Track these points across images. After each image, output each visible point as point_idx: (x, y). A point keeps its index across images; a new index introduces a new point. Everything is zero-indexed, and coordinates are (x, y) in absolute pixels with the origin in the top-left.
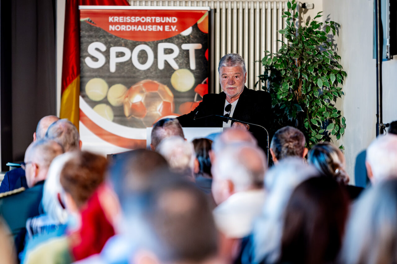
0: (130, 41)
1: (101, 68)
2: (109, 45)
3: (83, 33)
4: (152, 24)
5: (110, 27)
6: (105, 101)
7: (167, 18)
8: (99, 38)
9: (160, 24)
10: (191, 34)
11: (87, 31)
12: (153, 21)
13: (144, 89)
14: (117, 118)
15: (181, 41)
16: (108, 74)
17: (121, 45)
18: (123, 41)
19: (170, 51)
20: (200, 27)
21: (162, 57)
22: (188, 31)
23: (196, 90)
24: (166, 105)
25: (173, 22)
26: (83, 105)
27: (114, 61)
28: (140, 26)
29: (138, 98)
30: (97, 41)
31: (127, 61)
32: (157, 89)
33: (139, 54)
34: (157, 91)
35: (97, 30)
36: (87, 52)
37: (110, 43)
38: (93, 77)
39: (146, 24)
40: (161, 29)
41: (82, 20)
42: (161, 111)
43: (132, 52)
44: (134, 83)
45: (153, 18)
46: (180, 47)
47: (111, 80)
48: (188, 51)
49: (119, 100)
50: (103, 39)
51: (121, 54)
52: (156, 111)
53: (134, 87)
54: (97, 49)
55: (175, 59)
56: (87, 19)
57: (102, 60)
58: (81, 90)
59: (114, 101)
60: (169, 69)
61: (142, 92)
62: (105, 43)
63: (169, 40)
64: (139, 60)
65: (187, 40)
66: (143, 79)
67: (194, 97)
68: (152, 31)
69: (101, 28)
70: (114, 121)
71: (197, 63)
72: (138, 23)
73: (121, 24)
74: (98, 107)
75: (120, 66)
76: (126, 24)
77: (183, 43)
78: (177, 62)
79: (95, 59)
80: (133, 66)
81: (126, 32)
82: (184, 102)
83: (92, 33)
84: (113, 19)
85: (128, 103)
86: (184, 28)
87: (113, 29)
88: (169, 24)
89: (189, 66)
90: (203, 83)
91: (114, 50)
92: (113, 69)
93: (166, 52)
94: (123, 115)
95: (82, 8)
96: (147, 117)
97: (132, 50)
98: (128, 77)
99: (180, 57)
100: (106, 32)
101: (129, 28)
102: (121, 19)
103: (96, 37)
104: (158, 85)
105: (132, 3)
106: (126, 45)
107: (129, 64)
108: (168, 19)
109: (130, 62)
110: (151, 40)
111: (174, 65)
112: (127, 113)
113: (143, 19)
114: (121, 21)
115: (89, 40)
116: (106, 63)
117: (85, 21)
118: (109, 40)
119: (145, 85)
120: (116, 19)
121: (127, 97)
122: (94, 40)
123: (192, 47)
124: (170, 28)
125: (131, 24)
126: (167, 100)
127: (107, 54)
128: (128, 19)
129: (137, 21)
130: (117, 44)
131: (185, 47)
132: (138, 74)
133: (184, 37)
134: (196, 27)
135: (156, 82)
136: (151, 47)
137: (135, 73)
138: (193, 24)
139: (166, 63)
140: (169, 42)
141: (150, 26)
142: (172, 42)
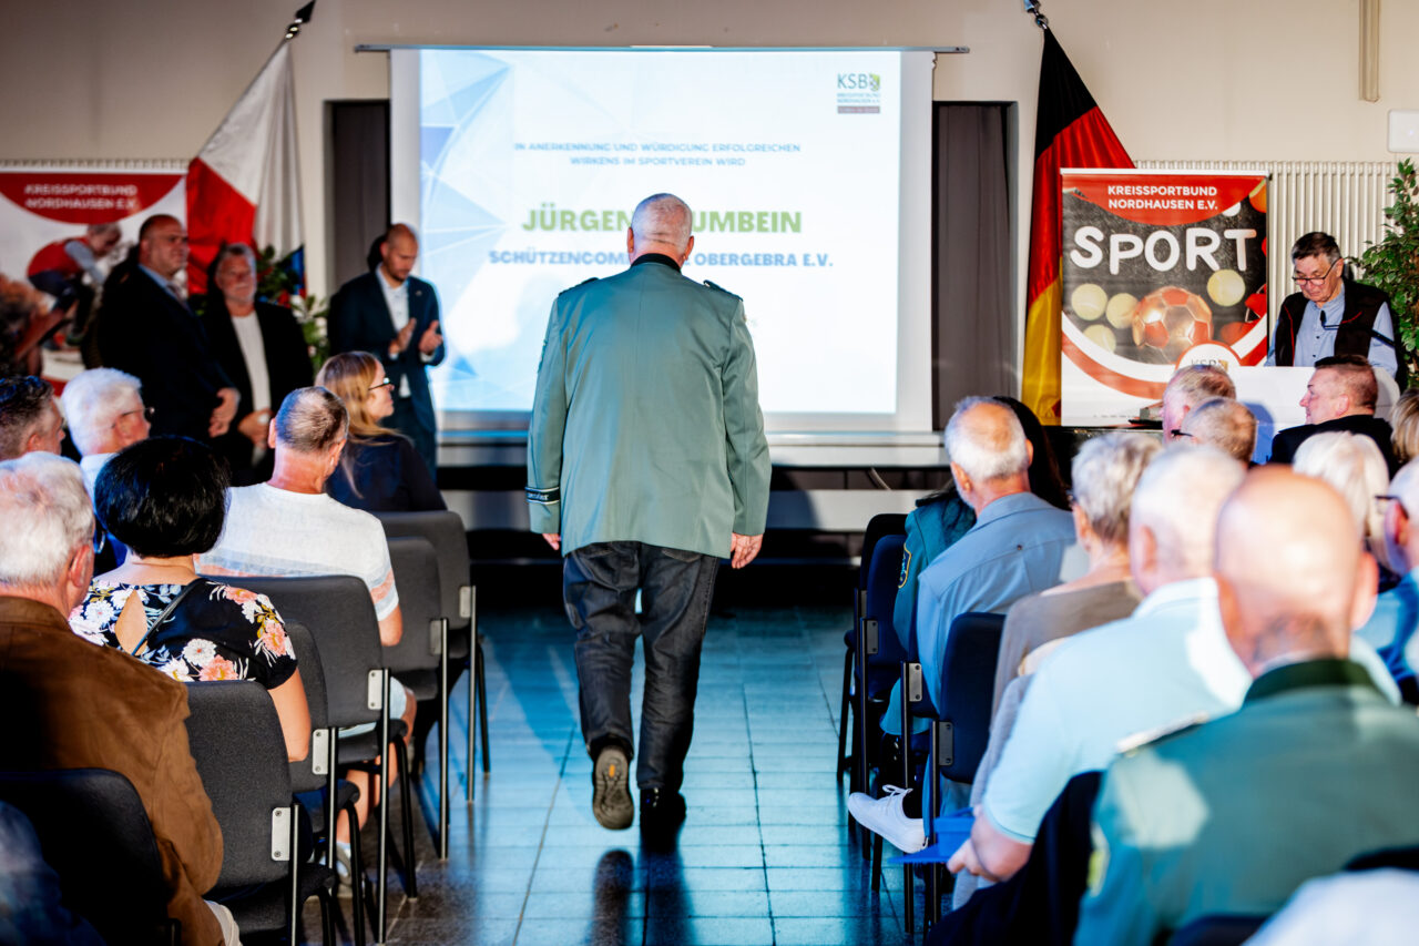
0: (1141, 225)
1: (1095, 268)
2: (1108, 233)
3: (1067, 212)
4: (1176, 197)
5: (1110, 201)
6: (1103, 321)
7: (1201, 189)
8: (1092, 220)
9: (1190, 198)
10: (1239, 214)
11: (1072, 208)
12: (1179, 193)
13: (1164, 302)
14: (1121, 348)
15: (1223, 225)
16: (1106, 277)
17: (1127, 232)
18: (1130, 225)
19: (1205, 241)
20: (1253, 204)
21: (1193, 251)
22: (1234, 210)
23: (1247, 303)
24: (1200, 327)
25: (1211, 194)
26: (1068, 326)
27: (1116, 256)
28: (1157, 202)
29: (1154, 316)
30: (1089, 225)
31: (1138, 257)
32: (1184, 302)
33: (1156, 246)
34: (1185, 306)
35: (1090, 208)
36: (1074, 241)
37: (1109, 228)
38: (1081, 282)
39: (1167, 197)
40: (1192, 207)
41: (1065, 190)
42: (1192, 336)
43: (1144, 244)
44: (1148, 291)
45: (1179, 188)
46: (1222, 235)
47: (1112, 287)
48: (1234, 241)
49: (1123, 318)
50: (1099, 222)
51: (1128, 246)
52: (1184, 335)
53: (1148, 298)
54: (1090, 238)
55: (1213, 254)
56: (1073, 189)
57: (1098, 255)
58: (1061, 302)
59: (1116, 319)
60: (1204, 271)
61: (1161, 306)
62: (1102, 230)
63: (1205, 223)
64: (1156, 256)
65: (1233, 223)
66: (1162, 286)
67: (1244, 315)
68: (1177, 209)
69: (1096, 203)
70: (1116, 352)
71: (1249, 260)
72: (1156, 197)
73: (1127, 197)
74: (1092, 329)
75: (1125, 264)
76: (1135, 197)
77: (1227, 228)
78: (1216, 258)
79: (1087, 254)
80: (1147, 264)
81: (1136, 210)
82: (1228, 323)
83: (1081, 212)
84: (1115, 190)
85: (1139, 323)
86: (1227, 204)
87: (1115, 206)
88: (1203, 197)
89: (1237, 265)
90: (1258, 292)
91: (1116, 239)
92: (1114, 269)
93: (1200, 242)
94: (1131, 343)
95: (1064, 171)
96: (1169, 345)
97: (1144, 240)
98: (1139, 282)
99: (1222, 251)
100: (1104, 211)
101: (1140, 204)
102: (1127, 190)
103: (1087, 218)
104: (1187, 296)
105: (1139, 165)
106: (1135, 232)
107: (1140, 262)
108: (1201, 191)
109: (1142, 258)
110: (1176, 223)
111: (1213, 264)
112: (1137, 339)
113: (1163, 191)
114: (1127, 193)
115: (1077, 223)
116: (1103, 260)
117: (1071, 193)
118: (1109, 223)
119: (1165, 295)
120: (1120, 190)
121: (1138, 313)
122: (1085, 223)
123: (1241, 235)
124: (1206, 204)
125: (1143, 197)
126: (1201, 320)
127: (1105, 246)
128: (1139, 190)
129: (1152, 192)
130: (1121, 229)
131: (1229, 234)
132: (1154, 277)
133: (1228, 219)
134: (1246, 203)
135: (1183, 290)
136: (1175, 235)
137: (1149, 275)
138: (1242, 197)
139: (1200, 261)
140: (1204, 226)
141: (1173, 202)
142: (1209, 227)
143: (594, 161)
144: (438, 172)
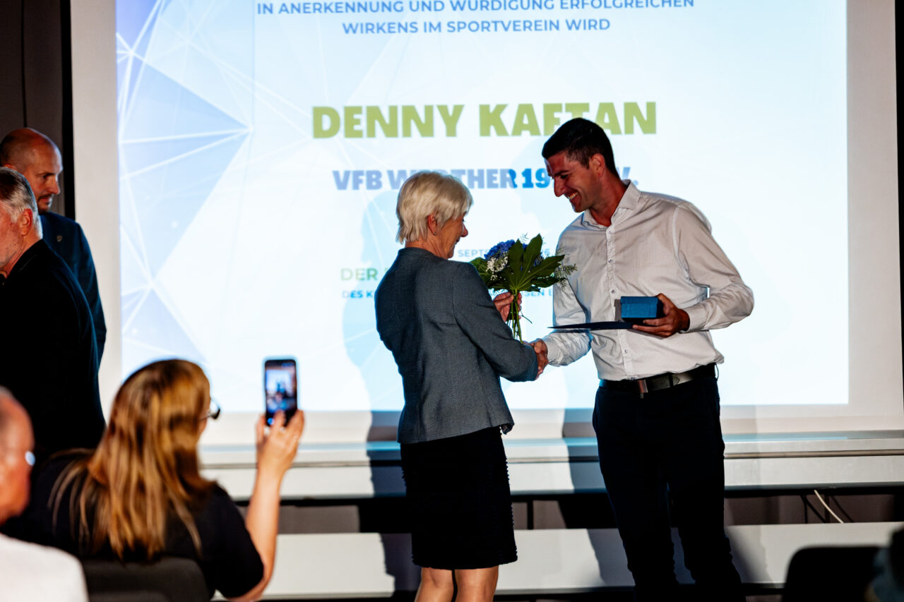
143: (380, 28)
144: (142, 50)
